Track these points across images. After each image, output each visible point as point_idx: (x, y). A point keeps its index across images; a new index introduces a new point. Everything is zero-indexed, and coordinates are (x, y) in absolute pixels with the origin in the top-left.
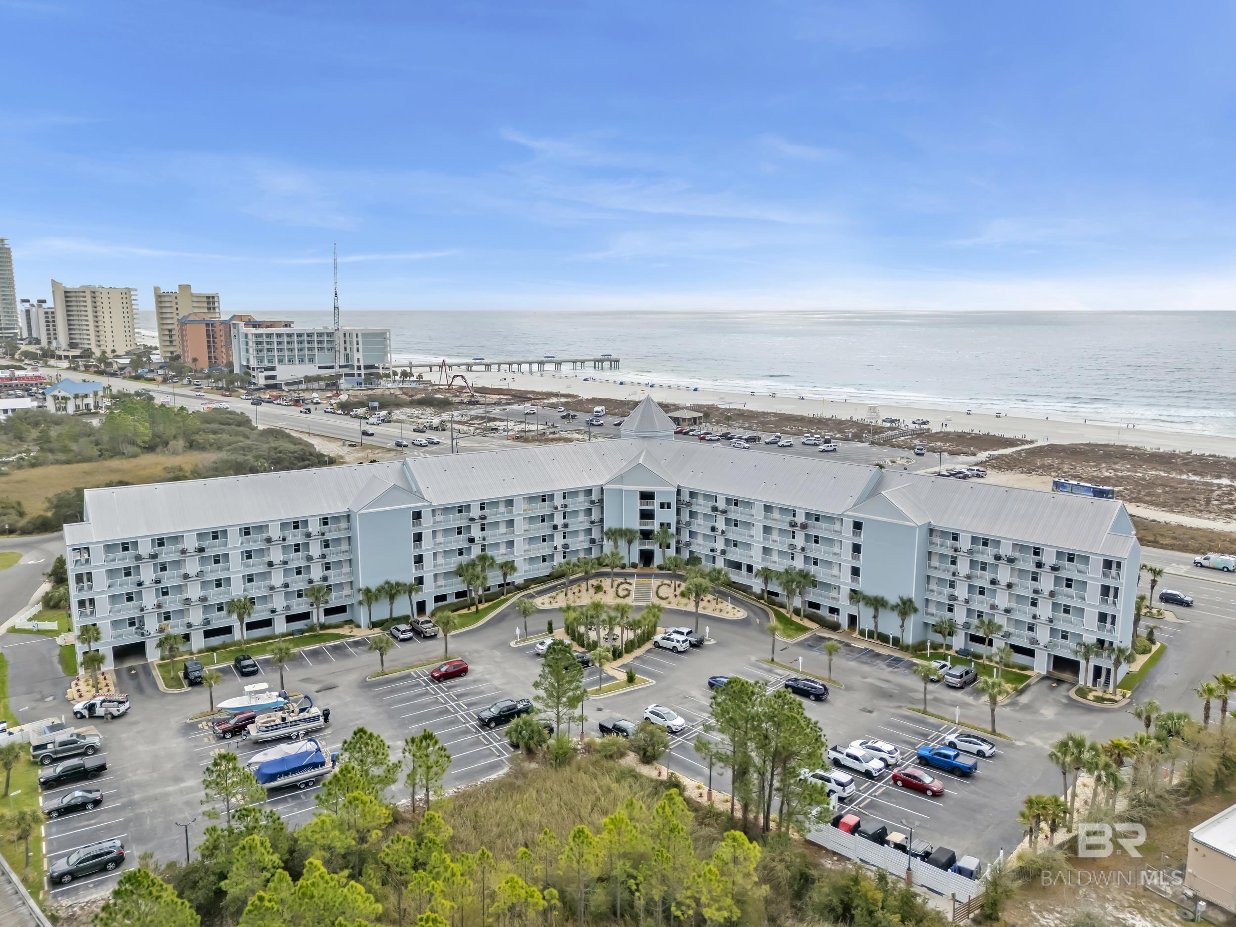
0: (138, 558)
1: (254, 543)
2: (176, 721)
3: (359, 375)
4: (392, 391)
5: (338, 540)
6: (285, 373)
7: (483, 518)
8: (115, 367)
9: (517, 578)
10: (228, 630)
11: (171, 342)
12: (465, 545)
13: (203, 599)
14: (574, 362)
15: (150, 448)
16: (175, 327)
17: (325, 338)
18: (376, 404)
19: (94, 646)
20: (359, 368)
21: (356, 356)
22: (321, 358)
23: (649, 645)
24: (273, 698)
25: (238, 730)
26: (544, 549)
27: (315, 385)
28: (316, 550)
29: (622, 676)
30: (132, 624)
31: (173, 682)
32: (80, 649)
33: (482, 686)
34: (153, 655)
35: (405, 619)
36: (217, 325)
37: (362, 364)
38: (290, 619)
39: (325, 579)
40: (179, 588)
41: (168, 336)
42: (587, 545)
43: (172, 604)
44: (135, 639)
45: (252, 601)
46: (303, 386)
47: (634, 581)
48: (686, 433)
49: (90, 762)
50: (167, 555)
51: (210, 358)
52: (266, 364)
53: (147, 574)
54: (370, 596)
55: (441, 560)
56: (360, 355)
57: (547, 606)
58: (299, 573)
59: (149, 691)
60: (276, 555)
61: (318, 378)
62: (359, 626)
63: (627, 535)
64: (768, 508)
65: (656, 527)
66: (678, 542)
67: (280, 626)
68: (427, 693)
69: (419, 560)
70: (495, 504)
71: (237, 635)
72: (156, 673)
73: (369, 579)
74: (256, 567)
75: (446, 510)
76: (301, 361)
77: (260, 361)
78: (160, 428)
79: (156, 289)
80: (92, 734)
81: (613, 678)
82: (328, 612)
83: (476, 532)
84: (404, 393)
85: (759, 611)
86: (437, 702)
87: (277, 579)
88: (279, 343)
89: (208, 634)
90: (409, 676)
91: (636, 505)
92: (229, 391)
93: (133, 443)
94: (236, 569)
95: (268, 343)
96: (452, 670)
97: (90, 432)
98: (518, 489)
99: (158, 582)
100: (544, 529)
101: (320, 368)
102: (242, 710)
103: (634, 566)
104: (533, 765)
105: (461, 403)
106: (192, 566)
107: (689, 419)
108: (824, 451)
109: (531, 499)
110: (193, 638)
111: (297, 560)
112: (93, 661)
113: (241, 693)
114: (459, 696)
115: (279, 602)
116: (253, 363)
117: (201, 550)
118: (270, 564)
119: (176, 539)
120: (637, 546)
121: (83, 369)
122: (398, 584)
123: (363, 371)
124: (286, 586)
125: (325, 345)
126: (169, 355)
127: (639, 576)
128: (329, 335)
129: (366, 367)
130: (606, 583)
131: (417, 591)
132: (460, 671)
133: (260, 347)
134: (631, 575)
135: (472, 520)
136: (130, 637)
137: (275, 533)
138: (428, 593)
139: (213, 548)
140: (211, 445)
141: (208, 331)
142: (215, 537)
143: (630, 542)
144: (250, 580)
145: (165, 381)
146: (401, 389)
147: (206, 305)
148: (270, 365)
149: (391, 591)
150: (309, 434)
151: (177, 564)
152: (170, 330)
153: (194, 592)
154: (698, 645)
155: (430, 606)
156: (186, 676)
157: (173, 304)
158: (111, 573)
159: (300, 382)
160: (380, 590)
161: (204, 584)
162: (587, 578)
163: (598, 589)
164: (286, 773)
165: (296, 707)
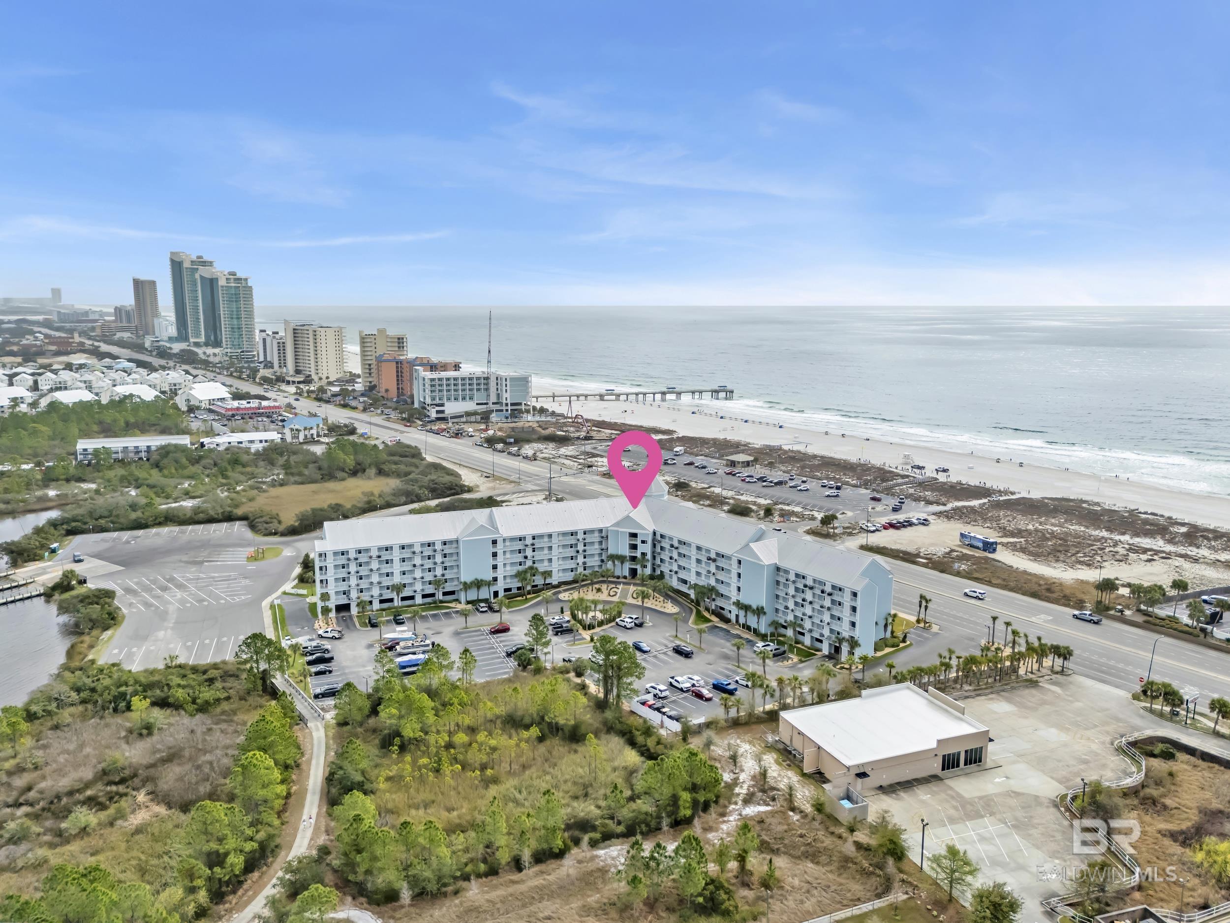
0: (349, 559)
1: (406, 554)
2: (365, 642)
3: (507, 410)
4: (531, 424)
5: (451, 554)
6: (452, 408)
7: (533, 545)
8: (329, 394)
9: (554, 580)
10: (391, 600)
11: (370, 374)
12: (523, 560)
13: (379, 583)
14: (693, 392)
15: (354, 473)
16: (374, 362)
17: (482, 381)
18: (512, 440)
19: (327, 604)
20: (507, 405)
21: (505, 395)
22: (479, 397)
23: (613, 624)
24: (409, 635)
25: (391, 648)
26: (571, 564)
27: (473, 419)
28: (439, 559)
29: (589, 638)
30: (344, 594)
31: (364, 625)
32: (320, 604)
33: (515, 638)
34: (354, 610)
35: (486, 601)
36: (404, 363)
37: (509, 402)
38: (424, 596)
39: (443, 575)
40: (368, 576)
41: (368, 368)
42: (599, 563)
43: (364, 584)
44: (346, 602)
45: (404, 586)
46: (464, 419)
47: (621, 587)
48: (734, 475)
49: (327, 656)
50: (363, 558)
51: (398, 389)
52: (437, 401)
53: (353, 568)
54: (466, 586)
55: (508, 568)
56: (508, 395)
57: (566, 599)
58: (430, 571)
59: (352, 628)
60: (418, 561)
61: (475, 413)
62: (460, 603)
63: (622, 559)
64: (699, 548)
65: (639, 555)
66: (653, 564)
67: (419, 600)
68: (486, 639)
69: (495, 567)
70: (541, 536)
71: (396, 603)
72: (355, 620)
73: (467, 577)
74: (407, 567)
75: (512, 539)
76: (464, 399)
77: (433, 399)
78: (361, 457)
79: (360, 332)
80: (327, 645)
81: (584, 639)
82: (445, 594)
83: (529, 552)
84: (540, 426)
85: (687, 609)
86: (489, 643)
87: (418, 574)
88: (448, 385)
89: (382, 602)
90: (479, 630)
91: (627, 541)
92: (408, 421)
93: (343, 470)
94: (397, 568)
95: (439, 385)
96: (501, 628)
97: (315, 460)
98: (555, 528)
99: (358, 572)
100: (571, 552)
101: (478, 404)
102: (393, 640)
103: (625, 577)
104: (525, 674)
105: (578, 438)
106: (375, 565)
107: (743, 462)
108: (828, 496)
109: (564, 534)
110: (374, 603)
111: (428, 564)
112: (326, 611)
113: (395, 631)
114: (501, 642)
115: (418, 587)
116: (428, 401)
117: (379, 557)
118: (414, 566)
119: (367, 550)
120: (627, 566)
121: (306, 395)
122: (482, 580)
123: (509, 408)
124: (422, 578)
125: (482, 387)
126: (368, 384)
127: (624, 583)
128: (484, 378)
129: (512, 404)
130: (604, 587)
131: (493, 584)
132: (506, 630)
133: (433, 389)
134: (619, 583)
135: (527, 546)
136: (343, 601)
137: (417, 549)
138: (500, 586)
139: (386, 556)
140: (393, 473)
141: (397, 367)
142: (387, 550)
143: (622, 563)
144: (404, 574)
145: (365, 410)
146: (538, 422)
147: (396, 344)
148: (441, 402)
149: (478, 584)
150: (460, 465)
151: (367, 563)
152: (370, 365)
153: (375, 578)
154: (640, 625)
155: (501, 594)
156: (370, 622)
157: (373, 344)
158: (336, 566)
159: (462, 416)
160: (471, 583)
161: (381, 575)
162: (592, 584)
163: (599, 590)
164: (410, 666)
165: (419, 640)
